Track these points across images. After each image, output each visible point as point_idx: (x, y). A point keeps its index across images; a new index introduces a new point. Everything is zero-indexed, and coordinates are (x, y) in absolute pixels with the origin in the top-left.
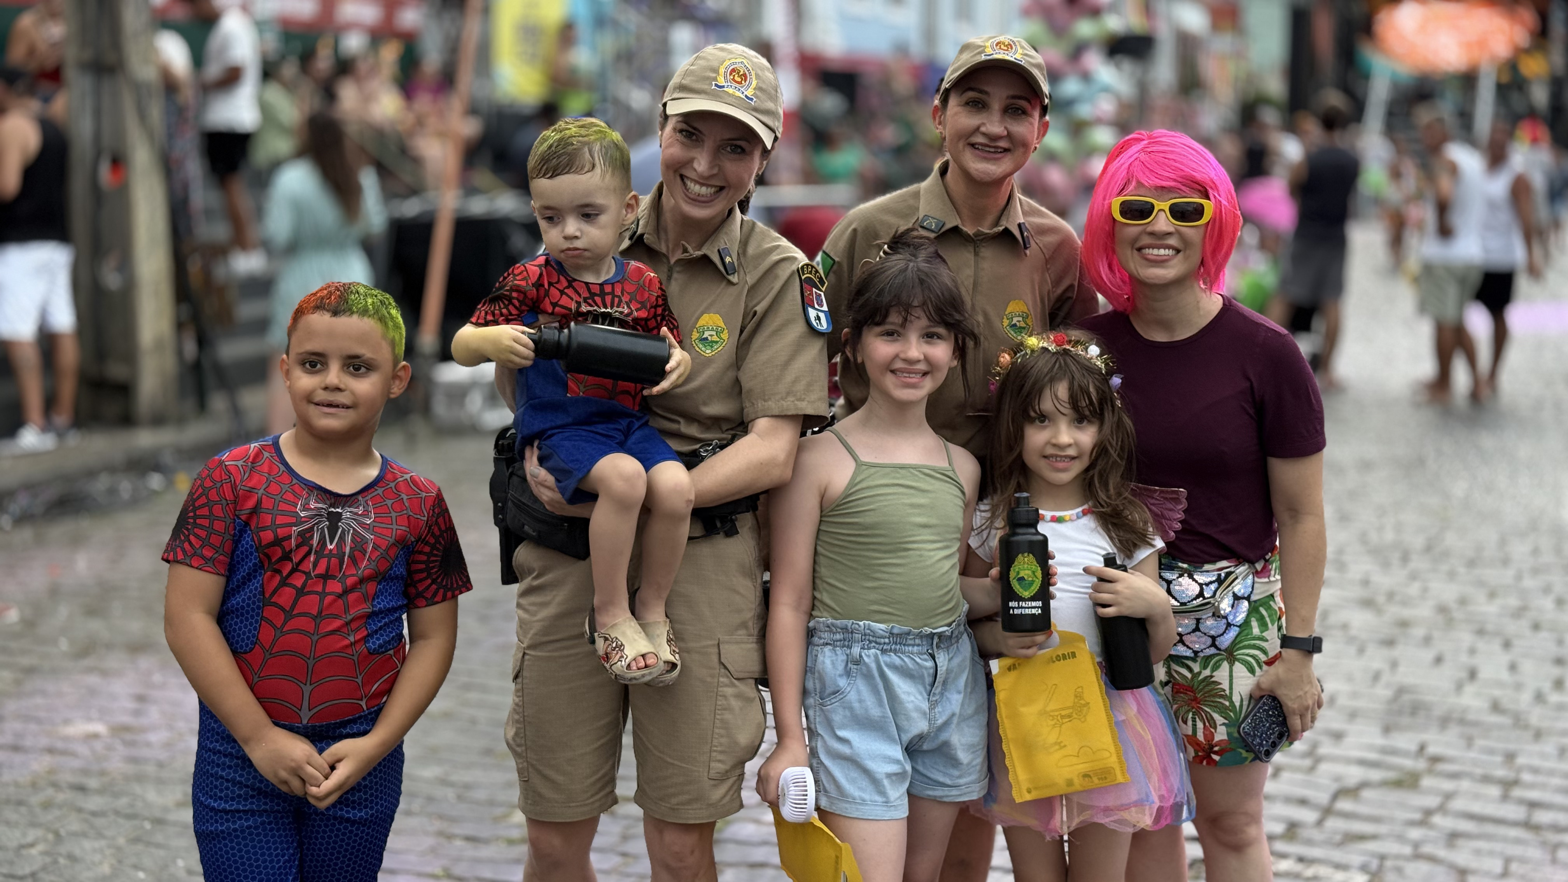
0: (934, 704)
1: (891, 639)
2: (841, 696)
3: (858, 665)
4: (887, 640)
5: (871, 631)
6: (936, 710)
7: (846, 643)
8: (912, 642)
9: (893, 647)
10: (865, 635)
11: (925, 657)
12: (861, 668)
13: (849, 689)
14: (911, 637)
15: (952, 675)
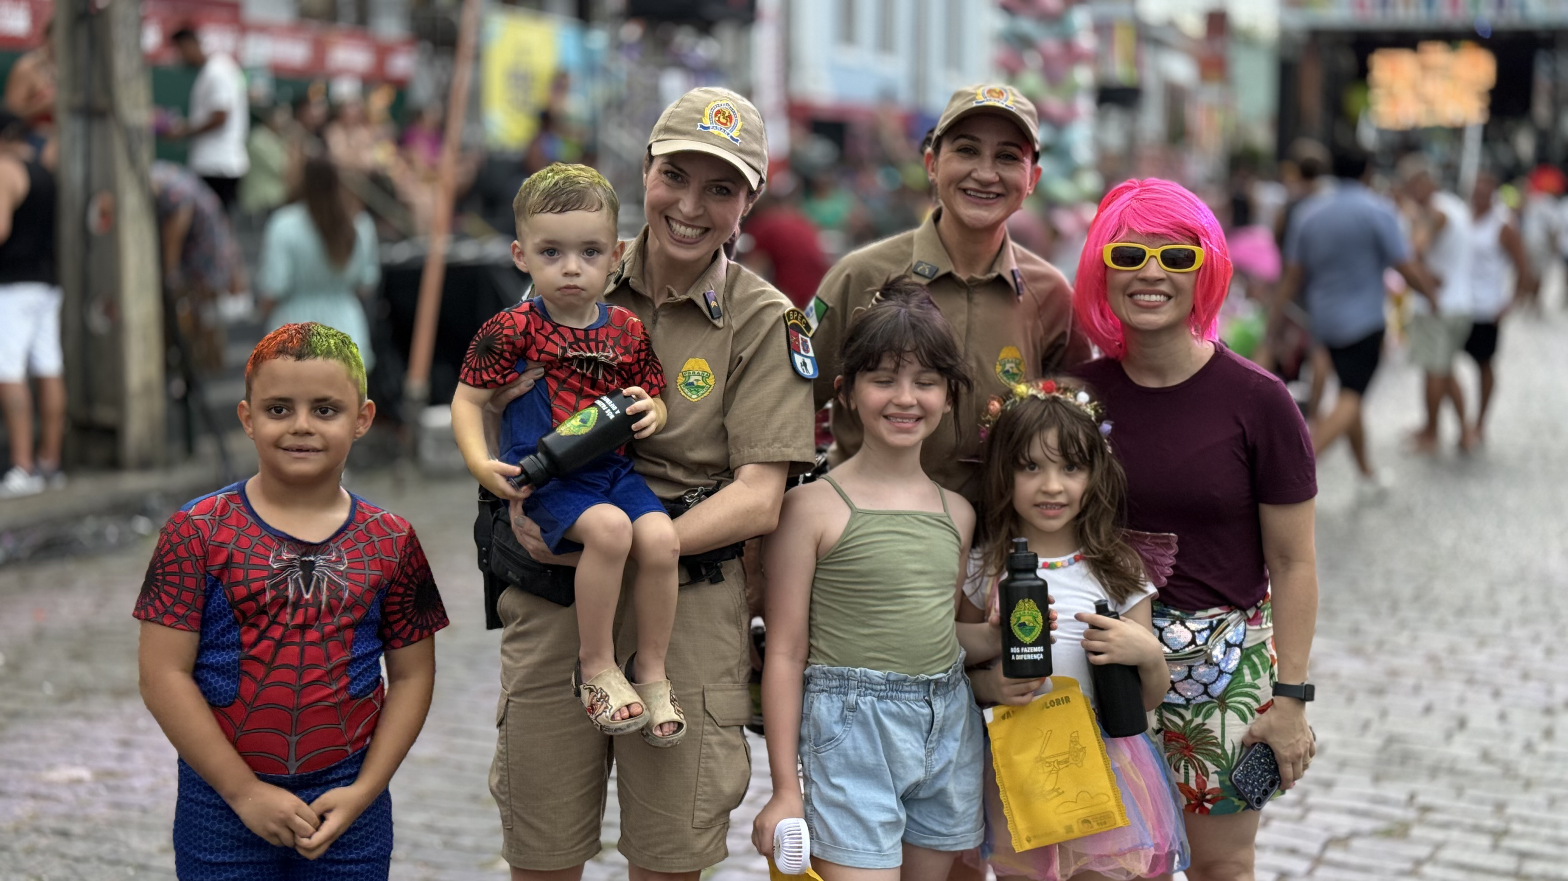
0: (931, 752)
1: (888, 686)
2: (836, 743)
3: (854, 712)
4: (883, 687)
5: (868, 678)
6: (933, 757)
7: (843, 690)
8: (908, 689)
9: (889, 694)
10: (861, 682)
11: (922, 703)
12: (857, 716)
13: (844, 736)
14: (908, 684)
15: (949, 723)
